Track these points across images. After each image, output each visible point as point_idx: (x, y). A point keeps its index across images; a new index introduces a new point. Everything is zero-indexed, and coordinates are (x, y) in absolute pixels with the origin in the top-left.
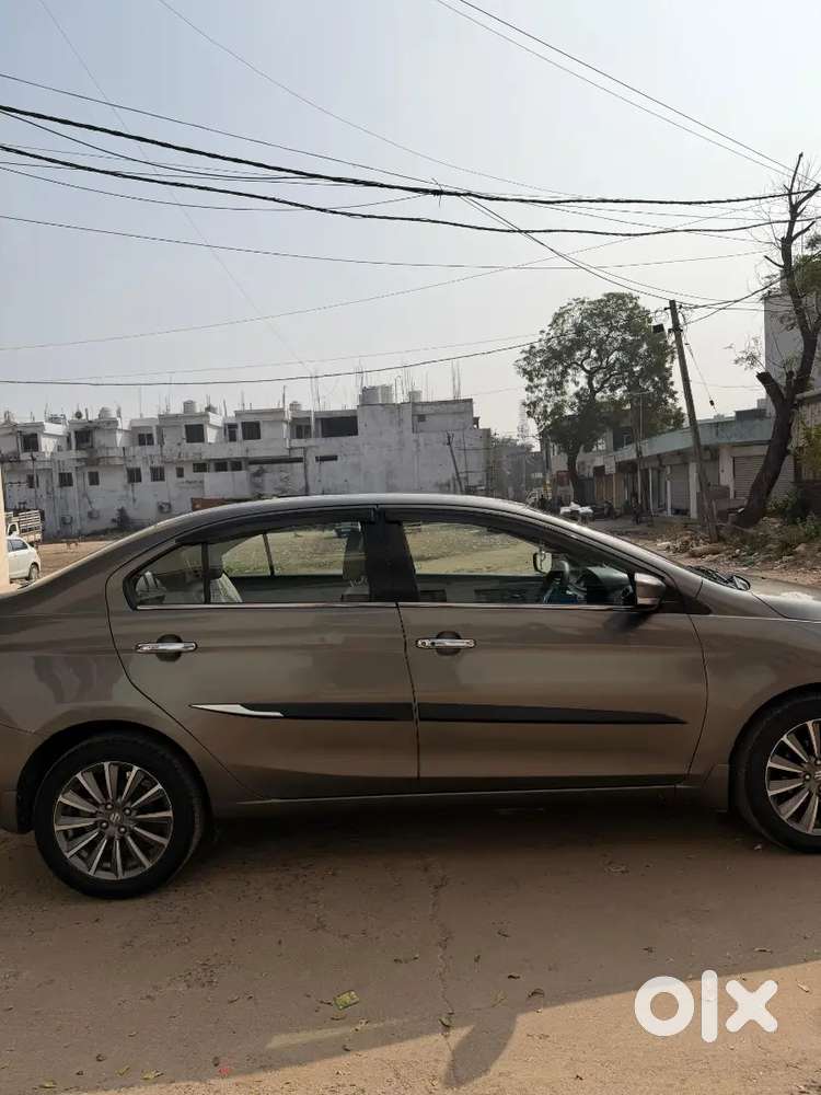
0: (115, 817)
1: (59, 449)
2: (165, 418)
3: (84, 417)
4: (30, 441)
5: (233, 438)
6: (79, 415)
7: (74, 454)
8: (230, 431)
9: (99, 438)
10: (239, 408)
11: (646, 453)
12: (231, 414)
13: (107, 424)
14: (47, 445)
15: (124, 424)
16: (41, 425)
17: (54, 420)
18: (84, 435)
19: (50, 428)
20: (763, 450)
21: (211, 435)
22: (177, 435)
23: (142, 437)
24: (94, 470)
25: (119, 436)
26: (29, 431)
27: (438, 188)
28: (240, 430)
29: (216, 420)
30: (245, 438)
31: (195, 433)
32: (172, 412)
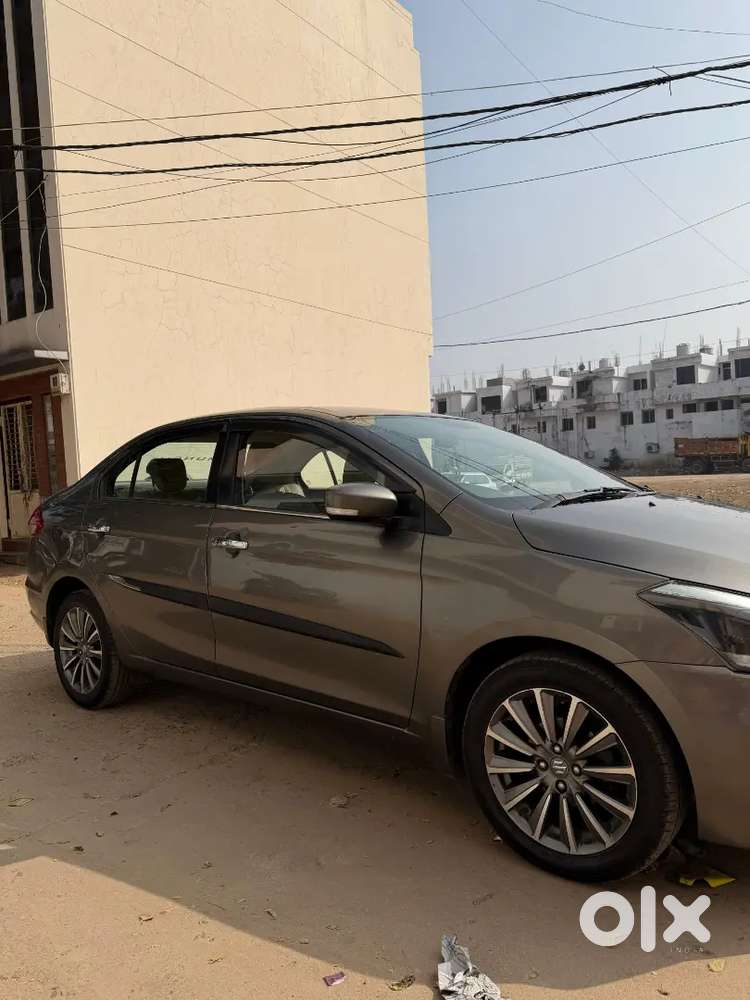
1: (565, 398)
2: (659, 364)
3: (587, 369)
4: (541, 394)
5: (727, 376)
6: (582, 367)
7: (576, 402)
8: (724, 370)
9: (597, 386)
10: (734, 346)
12: (725, 353)
13: (605, 373)
14: (554, 396)
15: (620, 372)
16: (549, 379)
17: (563, 373)
18: (584, 385)
19: (558, 381)
21: (702, 376)
22: (666, 381)
23: (638, 383)
24: (590, 415)
25: (615, 383)
26: (540, 385)
28: (733, 368)
29: (709, 360)
30: (738, 376)
31: (686, 375)
32: (665, 356)
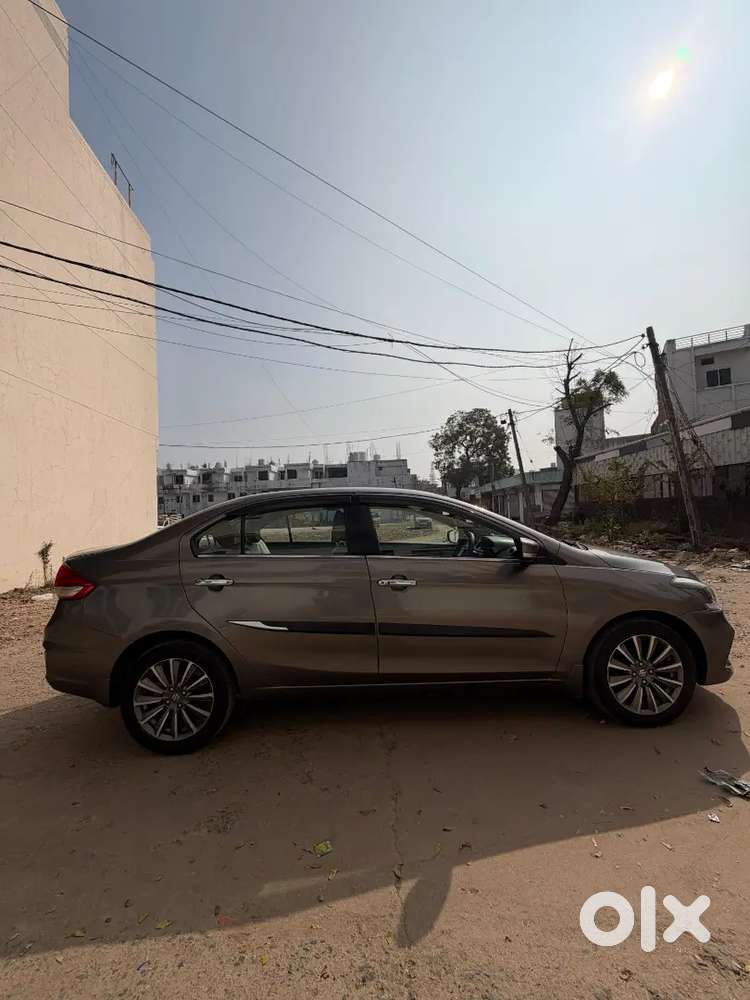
0: (176, 696)
1: (194, 483)
2: (249, 468)
3: (208, 467)
4: (179, 479)
5: (282, 478)
6: (205, 466)
7: (201, 485)
8: (281, 475)
9: (214, 478)
10: (286, 463)
11: (497, 488)
12: (282, 466)
13: (219, 470)
14: (188, 481)
15: (227, 471)
16: (186, 471)
17: (193, 468)
18: (207, 476)
19: (190, 472)
20: (558, 487)
21: (271, 477)
22: (253, 478)
23: (237, 477)
24: (210, 493)
25: (225, 477)
26: (179, 474)
27: (390, 338)
28: (286, 475)
29: (274, 468)
30: (289, 478)
31: (264, 476)
32: (253, 465)
